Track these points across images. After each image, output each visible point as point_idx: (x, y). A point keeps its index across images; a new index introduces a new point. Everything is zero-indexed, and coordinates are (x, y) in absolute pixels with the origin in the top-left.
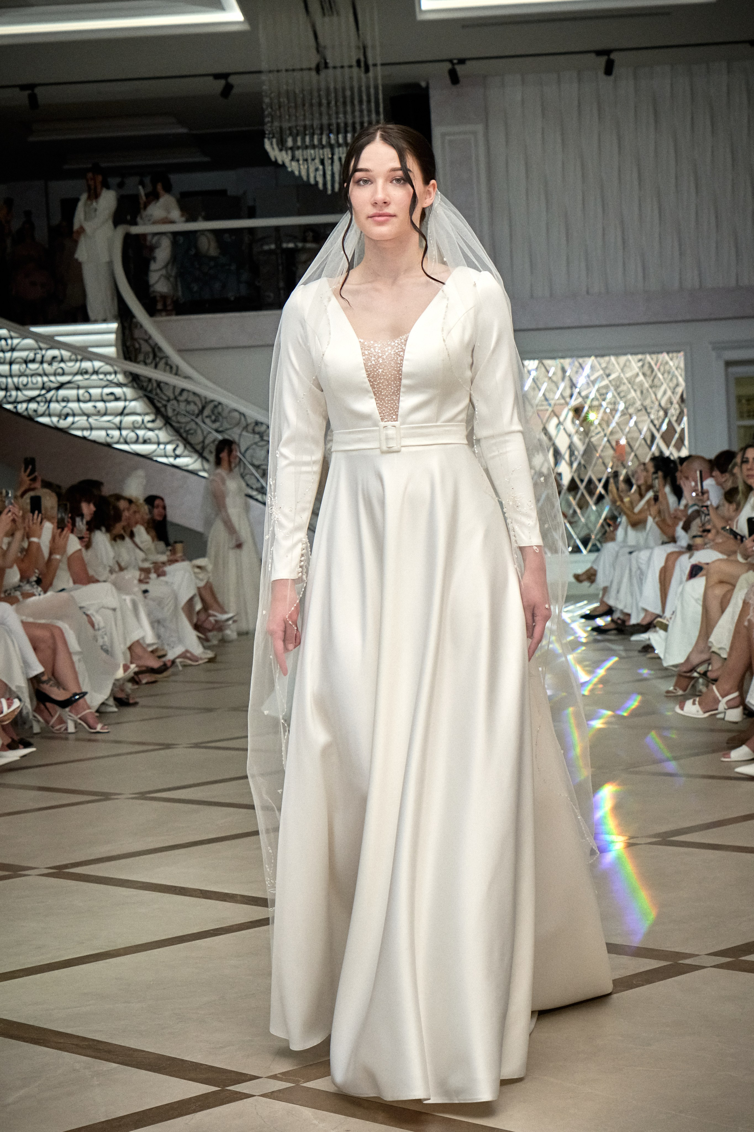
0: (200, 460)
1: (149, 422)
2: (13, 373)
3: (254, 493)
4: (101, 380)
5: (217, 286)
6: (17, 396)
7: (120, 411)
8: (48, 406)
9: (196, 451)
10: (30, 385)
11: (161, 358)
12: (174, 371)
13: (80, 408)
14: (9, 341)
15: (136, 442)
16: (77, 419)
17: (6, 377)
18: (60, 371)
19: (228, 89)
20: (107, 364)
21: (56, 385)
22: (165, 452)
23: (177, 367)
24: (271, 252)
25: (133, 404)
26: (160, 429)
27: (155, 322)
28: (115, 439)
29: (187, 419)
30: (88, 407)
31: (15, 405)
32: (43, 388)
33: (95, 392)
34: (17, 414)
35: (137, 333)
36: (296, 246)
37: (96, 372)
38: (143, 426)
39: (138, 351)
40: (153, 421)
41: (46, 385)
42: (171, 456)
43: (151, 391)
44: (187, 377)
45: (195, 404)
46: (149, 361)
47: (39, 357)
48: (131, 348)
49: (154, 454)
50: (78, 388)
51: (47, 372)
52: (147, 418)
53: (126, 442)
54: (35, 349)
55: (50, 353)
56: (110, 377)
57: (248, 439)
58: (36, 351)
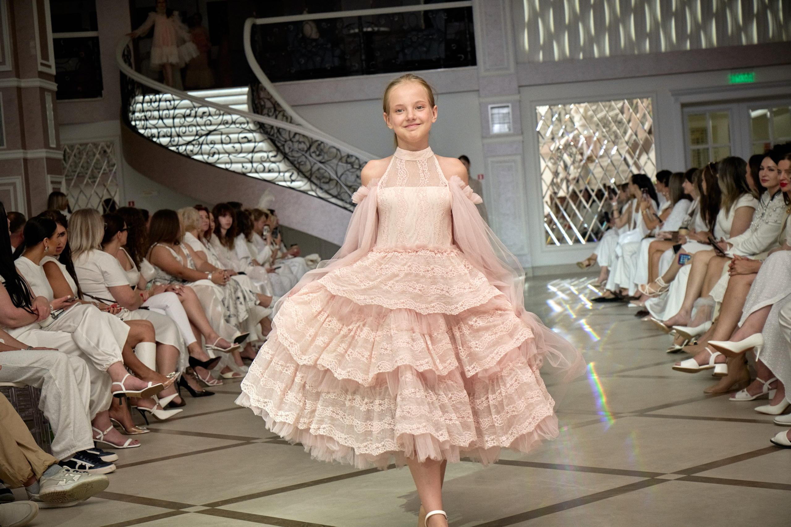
0: (309, 184)
1: (272, 157)
2: (176, 124)
3: (348, 206)
4: (238, 128)
5: (318, 59)
6: (178, 141)
7: (251, 150)
8: (201, 148)
9: (306, 177)
10: (187, 133)
11: (280, 112)
12: (289, 120)
13: (224, 149)
14: (172, 102)
15: (264, 171)
16: (221, 156)
17: (171, 127)
18: (208, 122)
20: (242, 116)
21: (206, 132)
22: (284, 178)
23: (291, 118)
24: (355, 35)
25: (261, 144)
26: (280, 162)
27: (274, 86)
28: (249, 170)
29: (300, 154)
30: (229, 147)
31: (177, 147)
32: (197, 135)
33: (234, 137)
34: (179, 153)
35: (262, 95)
36: (373, 30)
37: (234, 123)
38: (268, 160)
39: (263, 107)
40: (275, 156)
41: (199, 132)
42: (288, 181)
43: (273, 135)
44: (298, 125)
45: (304, 143)
46: (271, 114)
47: (193, 112)
48: (258, 105)
49: (276, 180)
50: (222, 134)
51: (199, 123)
52: (271, 154)
53: (256, 172)
54: (191, 108)
55: (201, 110)
56: (244, 126)
57: (342, 167)
58: (191, 109)
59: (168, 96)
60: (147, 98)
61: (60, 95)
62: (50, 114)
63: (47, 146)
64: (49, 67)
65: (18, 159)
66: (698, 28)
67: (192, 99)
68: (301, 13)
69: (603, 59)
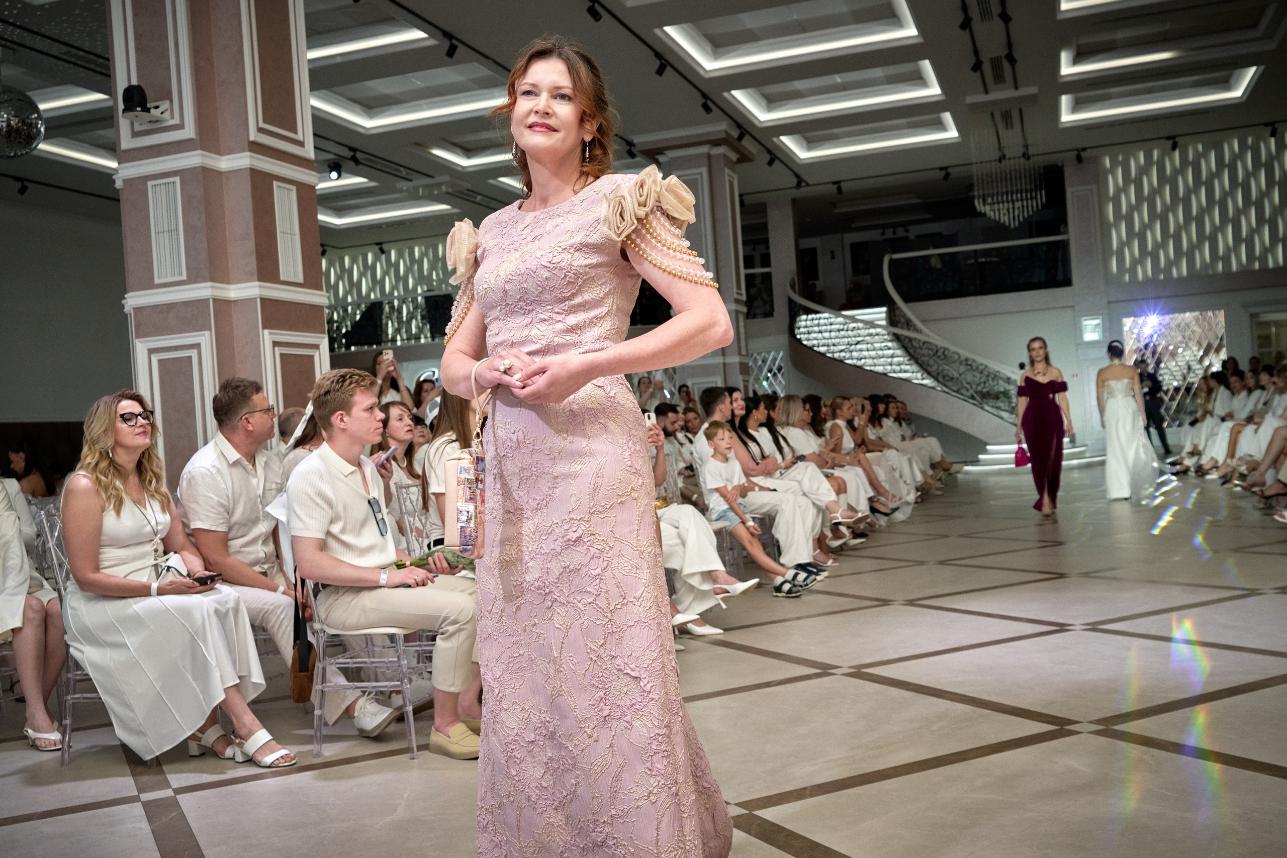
0: (935, 381)
1: (906, 361)
2: (832, 337)
4: (880, 338)
5: (941, 284)
6: (834, 350)
7: (891, 355)
8: (851, 354)
9: (933, 376)
10: (841, 343)
11: (911, 325)
12: (919, 332)
13: (869, 355)
15: (901, 371)
16: (867, 360)
17: (828, 339)
18: (858, 335)
19: (947, 176)
20: (881, 330)
21: (855, 343)
22: (916, 377)
23: (921, 330)
24: (971, 265)
25: (897, 351)
26: (912, 365)
27: (908, 306)
28: (889, 371)
29: (927, 359)
30: (873, 353)
31: (833, 354)
32: (848, 344)
33: (877, 345)
34: (834, 359)
35: (897, 313)
36: (987, 260)
37: (877, 334)
38: (903, 363)
39: (898, 322)
40: (908, 361)
41: (850, 343)
42: (920, 380)
43: (906, 344)
44: (928, 336)
45: (932, 350)
46: (904, 327)
47: (846, 327)
48: (895, 321)
49: (910, 378)
50: (868, 343)
51: (850, 336)
52: (906, 359)
53: (894, 372)
55: (852, 325)
56: (886, 337)
57: (962, 369)
58: (844, 324)
59: (826, 315)
60: (810, 317)
61: (749, 315)
62: (742, 330)
63: (740, 354)
64: (741, 294)
65: (719, 364)
66: (1265, 251)
67: (845, 317)
68: (928, 248)
69: (1181, 279)
